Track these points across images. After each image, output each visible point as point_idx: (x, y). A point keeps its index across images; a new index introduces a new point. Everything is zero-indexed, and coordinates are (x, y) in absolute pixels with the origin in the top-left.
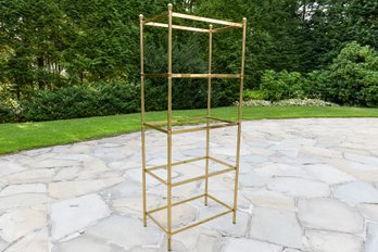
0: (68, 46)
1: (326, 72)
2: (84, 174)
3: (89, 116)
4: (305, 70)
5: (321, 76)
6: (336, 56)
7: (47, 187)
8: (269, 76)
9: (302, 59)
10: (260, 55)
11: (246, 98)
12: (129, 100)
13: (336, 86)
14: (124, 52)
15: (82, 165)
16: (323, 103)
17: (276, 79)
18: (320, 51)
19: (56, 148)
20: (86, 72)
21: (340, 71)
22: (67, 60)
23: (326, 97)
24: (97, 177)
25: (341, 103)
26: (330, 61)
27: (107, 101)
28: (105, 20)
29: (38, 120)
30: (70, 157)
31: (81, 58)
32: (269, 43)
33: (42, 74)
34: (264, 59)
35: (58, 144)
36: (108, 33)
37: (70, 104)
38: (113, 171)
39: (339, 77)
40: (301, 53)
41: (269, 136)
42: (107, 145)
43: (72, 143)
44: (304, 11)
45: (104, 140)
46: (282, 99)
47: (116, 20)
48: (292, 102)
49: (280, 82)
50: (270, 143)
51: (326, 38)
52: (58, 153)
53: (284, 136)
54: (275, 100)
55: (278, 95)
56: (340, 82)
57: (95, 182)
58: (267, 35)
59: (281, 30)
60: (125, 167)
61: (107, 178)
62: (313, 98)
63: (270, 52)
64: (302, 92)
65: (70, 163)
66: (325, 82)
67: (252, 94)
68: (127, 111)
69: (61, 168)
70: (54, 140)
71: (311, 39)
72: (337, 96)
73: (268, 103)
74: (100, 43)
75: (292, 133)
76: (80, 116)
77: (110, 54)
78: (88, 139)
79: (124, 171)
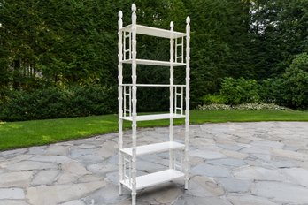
0: (45, 51)
1: (280, 80)
2: (64, 177)
3: (63, 117)
4: (260, 77)
5: (275, 83)
6: (288, 66)
7: (26, 192)
8: (228, 82)
9: (257, 68)
10: (220, 64)
11: (208, 102)
12: (100, 102)
13: (290, 92)
14: (98, 58)
15: (60, 168)
16: (277, 107)
17: (235, 85)
18: (272, 62)
19: (32, 149)
20: (60, 76)
21: (292, 79)
22: (44, 63)
23: (281, 102)
24: (78, 181)
25: (294, 107)
26: (282, 70)
27: (80, 103)
28: (81, 28)
29: (12, 120)
30: (46, 159)
31: (57, 61)
32: (228, 53)
33: (17, 75)
34: (224, 68)
35: (33, 145)
36: (83, 40)
37: (44, 105)
38: (94, 174)
39: (292, 84)
40: (256, 62)
41: (238, 138)
42: (83, 146)
43: (48, 144)
44: (257, 27)
45: (80, 141)
46: (240, 103)
47: (91, 29)
48: (249, 106)
49: (239, 88)
50: (241, 145)
51: (278, 50)
52: (34, 155)
53: (252, 138)
54: (234, 104)
55: (238, 100)
56: (293, 89)
57: (76, 187)
58: (226, 46)
59: (238, 42)
60: (104, 170)
61: (88, 182)
62: (268, 103)
63: (228, 61)
64: (259, 97)
65: (48, 165)
66: (279, 88)
67: (213, 98)
68: (99, 113)
69: (39, 170)
70: (29, 141)
71: (265, 51)
72: (291, 101)
73: (227, 107)
74: (75, 49)
75: (258, 136)
76: (53, 117)
77: (84, 59)
78: (64, 140)
79: (104, 175)
